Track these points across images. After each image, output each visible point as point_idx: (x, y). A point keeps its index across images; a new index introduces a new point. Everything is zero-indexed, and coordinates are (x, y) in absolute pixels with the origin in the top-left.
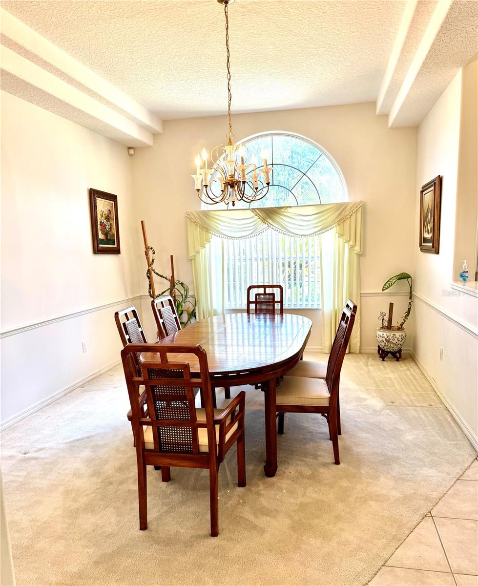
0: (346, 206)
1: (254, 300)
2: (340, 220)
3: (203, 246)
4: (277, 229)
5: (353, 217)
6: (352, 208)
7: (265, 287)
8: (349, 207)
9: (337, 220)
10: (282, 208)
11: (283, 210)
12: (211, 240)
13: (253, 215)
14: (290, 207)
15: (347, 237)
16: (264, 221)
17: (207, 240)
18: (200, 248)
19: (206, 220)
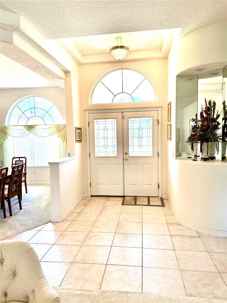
0: (60, 126)
1: (15, 163)
2: (58, 131)
3: (5, 140)
4: (34, 134)
5: (63, 130)
6: (62, 126)
7: (19, 158)
8: (61, 126)
9: (57, 131)
10: (36, 125)
11: (36, 126)
12: (8, 138)
13: (24, 128)
14: (39, 125)
15: (61, 138)
16: (28, 130)
17: (6, 138)
18: (3, 141)
19: (5, 130)
